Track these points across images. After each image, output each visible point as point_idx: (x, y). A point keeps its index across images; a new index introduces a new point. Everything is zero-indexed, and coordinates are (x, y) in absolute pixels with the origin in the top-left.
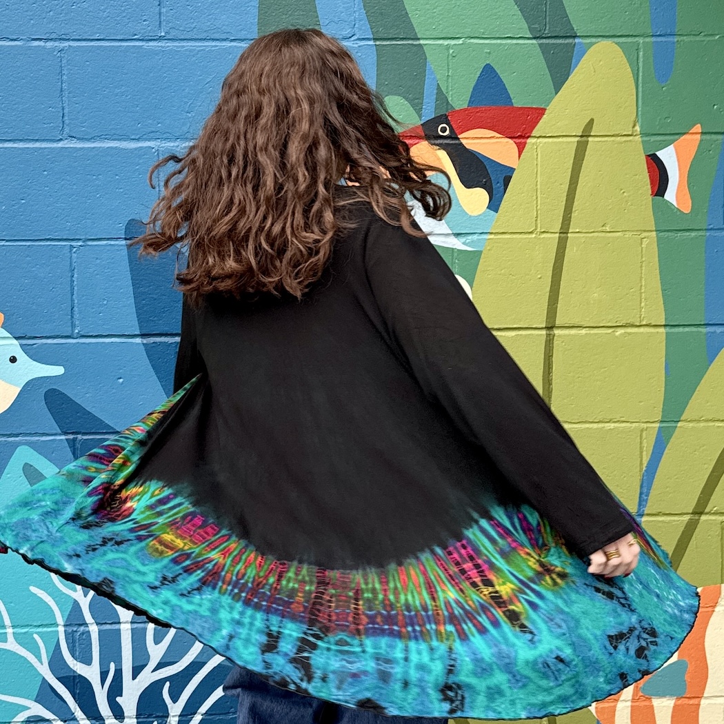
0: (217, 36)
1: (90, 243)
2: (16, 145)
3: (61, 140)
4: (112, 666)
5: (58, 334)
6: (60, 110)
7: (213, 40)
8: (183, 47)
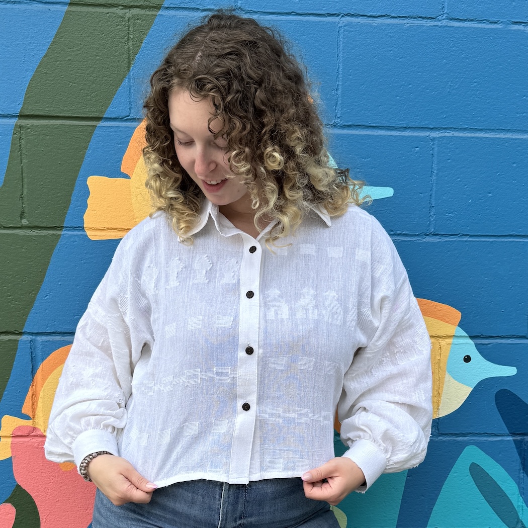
2: (487, 135)
5: (513, 334)
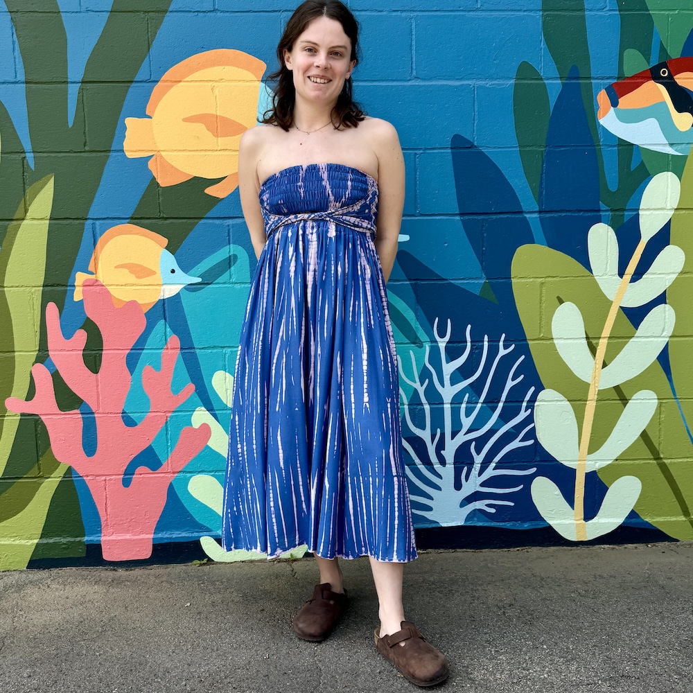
0: (513, 8)
1: (428, 151)
2: (380, 84)
3: (410, 80)
4: (439, 430)
6: (410, 59)
7: (512, 10)
8: (492, 15)
